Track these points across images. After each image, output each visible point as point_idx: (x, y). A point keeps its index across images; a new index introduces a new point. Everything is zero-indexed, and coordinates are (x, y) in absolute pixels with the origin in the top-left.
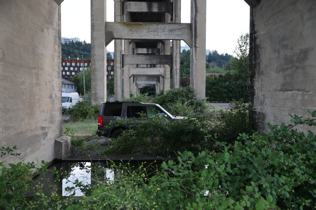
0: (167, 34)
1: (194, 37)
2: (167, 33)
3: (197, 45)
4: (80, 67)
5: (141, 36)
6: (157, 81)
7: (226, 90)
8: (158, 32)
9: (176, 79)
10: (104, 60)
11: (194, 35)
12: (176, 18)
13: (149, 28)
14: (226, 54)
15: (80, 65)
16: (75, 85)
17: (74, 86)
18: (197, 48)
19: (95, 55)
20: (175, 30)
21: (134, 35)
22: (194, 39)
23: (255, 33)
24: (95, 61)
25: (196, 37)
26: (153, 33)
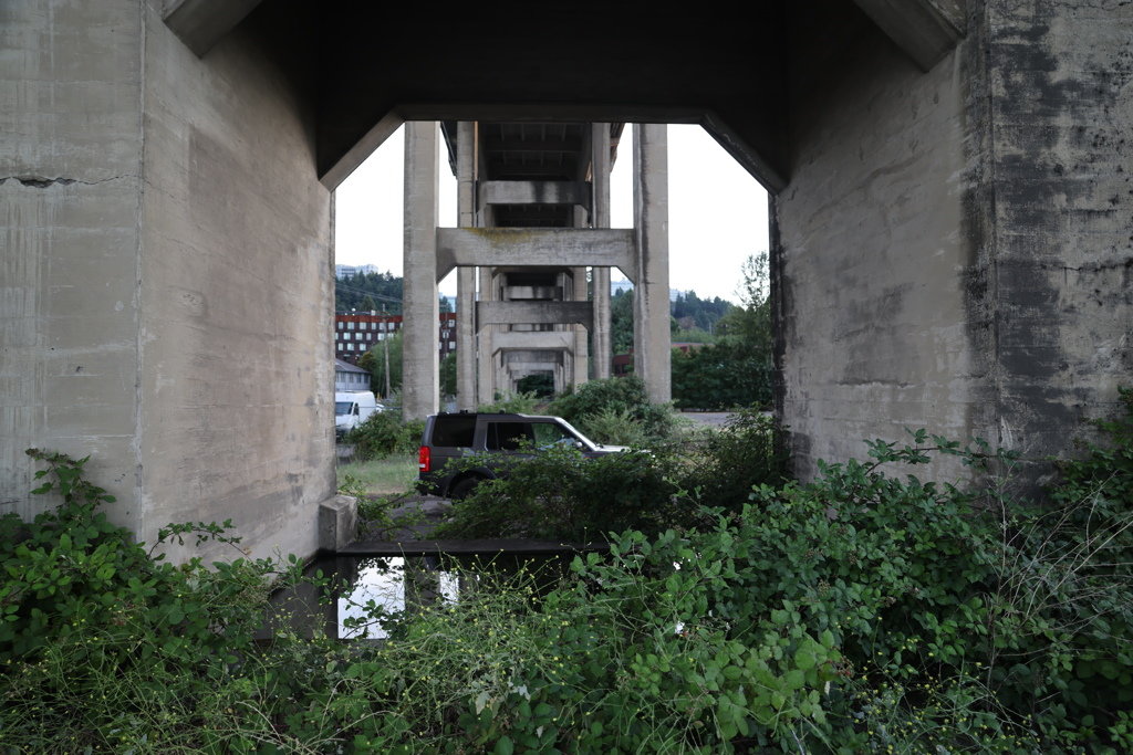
0: (578, 254)
1: (641, 260)
2: (580, 251)
3: (649, 279)
4: (378, 331)
5: (519, 259)
6: (556, 362)
7: (718, 382)
8: (558, 250)
9: (603, 357)
10: (432, 315)
11: (641, 254)
12: (600, 218)
13: (537, 241)
14: (717, 299)
15: (378, 326)
16: (365, 374)
17: (363, 377)
18: (649, 286)
19: (411, 303)
20: (599, 243)
21: (501, 257)
22: (641, 265)
23: (781, 250)
24: (412, 318)
25: (646, 260)
26: (546, 251)
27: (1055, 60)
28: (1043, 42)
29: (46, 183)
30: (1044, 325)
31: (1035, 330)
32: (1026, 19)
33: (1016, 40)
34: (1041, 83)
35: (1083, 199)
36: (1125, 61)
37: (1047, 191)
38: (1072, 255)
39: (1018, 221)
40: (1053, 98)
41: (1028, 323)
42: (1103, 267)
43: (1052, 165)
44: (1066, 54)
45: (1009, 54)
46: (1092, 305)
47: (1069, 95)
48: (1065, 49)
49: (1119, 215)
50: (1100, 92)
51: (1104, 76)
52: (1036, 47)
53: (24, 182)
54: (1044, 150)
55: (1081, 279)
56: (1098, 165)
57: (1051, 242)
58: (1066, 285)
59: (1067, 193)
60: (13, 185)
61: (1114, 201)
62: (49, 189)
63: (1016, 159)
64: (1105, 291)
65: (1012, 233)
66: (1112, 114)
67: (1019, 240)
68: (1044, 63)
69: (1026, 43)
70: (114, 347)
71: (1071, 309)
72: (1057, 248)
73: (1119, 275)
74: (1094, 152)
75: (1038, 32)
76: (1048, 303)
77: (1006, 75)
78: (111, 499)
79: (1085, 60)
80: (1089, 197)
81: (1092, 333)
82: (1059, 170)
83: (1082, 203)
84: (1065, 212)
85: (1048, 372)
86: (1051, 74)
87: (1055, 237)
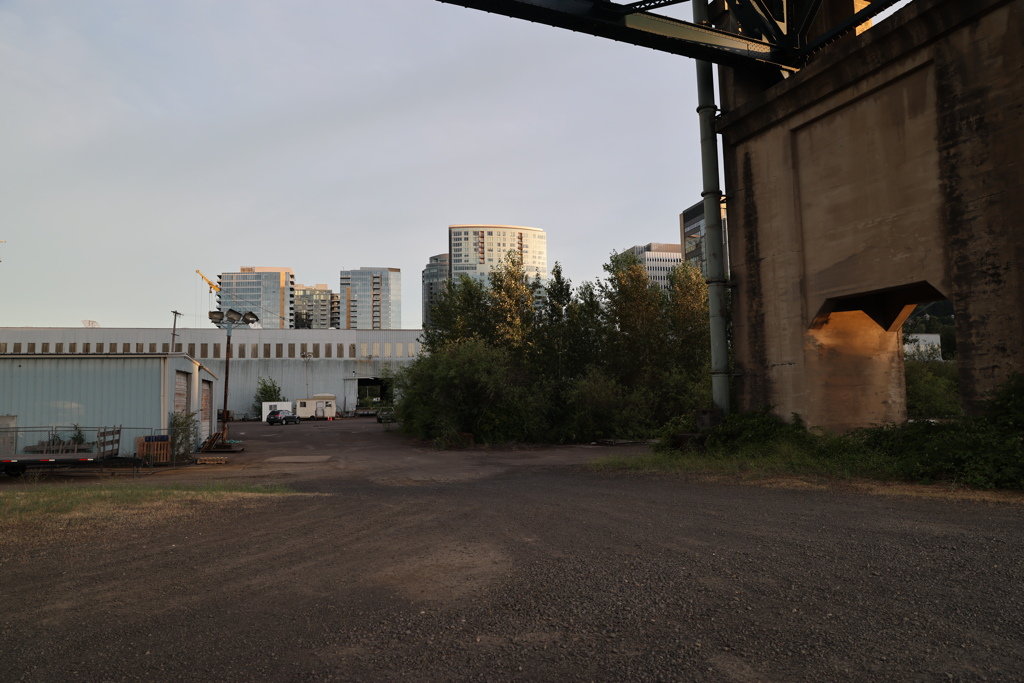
31: (969, 386)
32: (963, 306)
34: (967, 322)
37: (970, 350)
38: (978, 366)
41: (967, 384)
43: (971, 343)
48: (973, 312)
50: (983, 322)
51: (984, 318)
52: (966, 313)
53: (789, 364)
54: (968, 340)
55: (980, 372)
56: (983, 342)
59: (976, 350)
60: (787, 364)
61: (988, 351)
62: (792, 365)
64: (987, 375)
66: (986, 328)
68: (968, 317)
69: (963, 312)
72: (974, 364)
74: (982, 338)
79: (978, 315)
80: (982, 350)
82: (973, 344)
84: (975, 355)
85: (972, 397)
86: (970, 319)
87: (973, 361)
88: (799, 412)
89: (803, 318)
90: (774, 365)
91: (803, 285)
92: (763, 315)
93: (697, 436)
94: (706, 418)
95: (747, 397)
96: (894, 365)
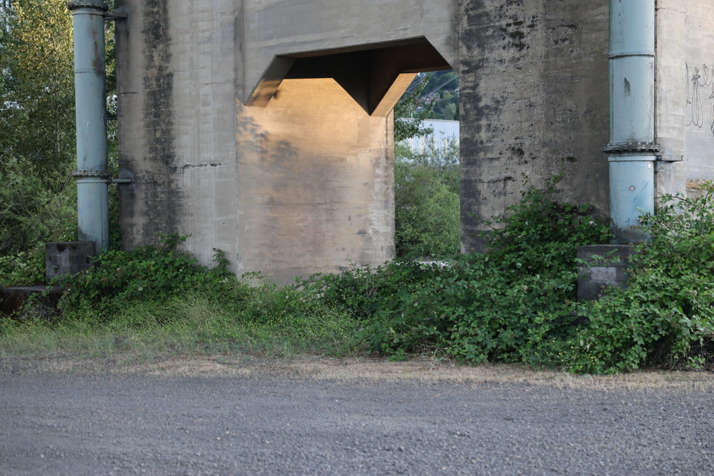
27: (481, 97)
28: (477, 90)
29: (216, 165)
30: (476, 205)
31: (472, 207)
32: (471, 82)
33: (468, 91)
34: (476, 107)
35: (490, 154)
36: (505, 95)
37: (477, 151)
38: (486, 177)
39: (467, 164)
40: (480, 113)
41: (470, 205)
42: (496, 181)
43: (479, 141)
44: (484, 94)
45: (466, 97)
46: (492, 196)
47: (486, 111)
48: (484, 92)
49: (502, 159)
50: (496, 109)
51: (498, 102)
52: (475, 93)
53: (212, 165)
54: (477, 135)
55: (489, 186)
56: (495, 139)
57: (478, 172)
58: (483, 189)
59: (485, 151)
60: (209, 166)
61: (501, 154)
62: (216, 167)
63: (467, 139)
64: (497, 191)
65: (465, 169)
66: (500, 118)
67: (467, 172)
68: (477, 99)
69: (471, 91)
70: (231, 216)
71: (485, 199)
72: (481, 174)
73: (502, 184)
74: (494, 134)
75: (475, 86)
76: (477, 196)
77: (464, 106)
78: (229, 264)
79: (491, 96)
80: (492, 153)
81: (492, 208)
82: (482, 142)
83: (490, 155)
84: (483, 159)
85: (477, 224)
86: (480, 103)
87: (480, 170)
88: (226, 247)
89: (236, 86)
90: (187, 166)
91: (238, 29)
92: (170, 75)
93: (45, 291)
94: (64, 258)
95: (139, 221)
96: (379, 171)
